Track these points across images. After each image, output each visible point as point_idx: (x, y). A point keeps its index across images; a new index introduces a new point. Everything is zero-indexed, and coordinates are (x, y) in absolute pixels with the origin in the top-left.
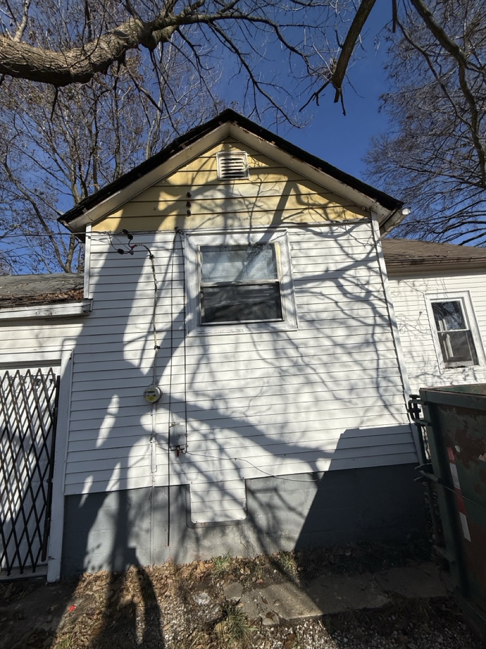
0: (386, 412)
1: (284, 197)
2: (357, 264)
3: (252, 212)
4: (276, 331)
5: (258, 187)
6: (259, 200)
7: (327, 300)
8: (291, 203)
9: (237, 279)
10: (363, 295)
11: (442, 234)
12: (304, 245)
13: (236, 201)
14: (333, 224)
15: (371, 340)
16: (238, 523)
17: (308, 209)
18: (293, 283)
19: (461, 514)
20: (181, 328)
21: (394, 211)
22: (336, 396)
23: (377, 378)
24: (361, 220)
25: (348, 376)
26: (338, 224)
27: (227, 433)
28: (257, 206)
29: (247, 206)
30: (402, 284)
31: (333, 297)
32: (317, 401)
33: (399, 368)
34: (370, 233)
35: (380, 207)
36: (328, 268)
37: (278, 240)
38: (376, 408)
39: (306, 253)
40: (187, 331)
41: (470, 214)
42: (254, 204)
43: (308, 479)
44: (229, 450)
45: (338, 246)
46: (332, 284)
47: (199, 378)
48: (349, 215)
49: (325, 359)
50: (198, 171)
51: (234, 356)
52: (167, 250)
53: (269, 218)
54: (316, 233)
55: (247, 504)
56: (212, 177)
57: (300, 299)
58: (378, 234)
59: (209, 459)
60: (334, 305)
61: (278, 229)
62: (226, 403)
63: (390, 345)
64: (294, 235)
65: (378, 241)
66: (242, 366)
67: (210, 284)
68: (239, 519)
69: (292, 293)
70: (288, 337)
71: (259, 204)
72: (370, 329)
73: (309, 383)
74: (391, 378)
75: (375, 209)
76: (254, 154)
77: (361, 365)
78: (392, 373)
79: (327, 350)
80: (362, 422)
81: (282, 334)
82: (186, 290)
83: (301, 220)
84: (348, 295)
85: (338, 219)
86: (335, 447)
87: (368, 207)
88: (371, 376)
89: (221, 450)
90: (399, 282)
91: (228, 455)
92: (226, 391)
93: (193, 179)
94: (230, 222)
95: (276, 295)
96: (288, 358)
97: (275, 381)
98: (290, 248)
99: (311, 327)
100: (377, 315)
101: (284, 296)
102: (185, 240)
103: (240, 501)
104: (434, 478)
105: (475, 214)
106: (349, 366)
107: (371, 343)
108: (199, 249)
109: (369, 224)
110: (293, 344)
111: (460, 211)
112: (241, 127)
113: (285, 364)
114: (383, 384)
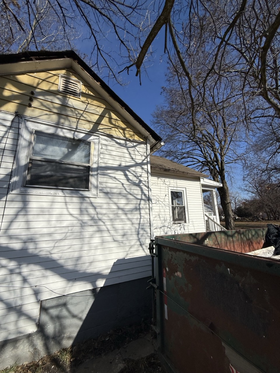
0: (141, 248)
1: (102, 117)
2: (137, 165)
3: (79, 119)
4: (83, 196)
5: (86, 106)
6: (85, 114)
7: (117, 182)
8: (105, 121)
9: (61, 159)
10: (137, 182)
11: (180, 160)
12: (109, 148)
13: (69, 109)
14: (127, 140)
15: (138, 208)
16: (29, 336)
17: (115, 128)
18: (98, 168)
19: (165, 305)
20: (5, 186)
21: (157, 142)
22: (115, 239)
23: (139, 229)
24: (142, 142)
25: (123, 227)
26: (130, 141)
27: (32, 267)
28: (83, 117)
29: (76, 114)
30: (159, 180)
31: (121, 181)
32: (103, 242)
33: (150, 224)
34: (145, 150)
35: (152, 138)
36: (121, 164)
37: (93, 140)
38: (136, 246)
39: (110, 153)
40: (11, 189)
41: (191, 154)
42: (82, 115)
43: (89, 293)
44: (32, 280)
45: (128, 153)
46: (122, 173)
47: (15, 225)
48: (136, 138)
49: (112, 216)
50: (44, 80)
51: (49, 211)
52: (5, 126)
53: (90, 126)
54: (117, 143)
55: (39, 320)
56: (54, 88)
57: (101, 179)
58: (149, 151)
59: (11, 288)
60: (121, 185)
61: (94, 134)
62: (36, 244)
63: (147, 211)
64: (104, 140)
65: (149, 155)
66: (54, 218)
67: (38, 158)
68: (30, 332)
69: (97, 174)
70: (90, 201)
71: (85, 116)
72: (138, 201)
73: (100, 231)
74: (146, 229)
75: (149, 138)
76: (86, 85)
77: (131, 221)
78: (146, 226)
79: (113, 211)
80: (127, 255)
81: (87, 199)
82: (16, 158)
83: (110, 133)
84: (130, 181)
85: (130, 138)
86: (109, 271)
87: (146, 136)
88: (136, 227)
89: (25, 280)
90: (158, 179)
91: (30, 284)
92: (38, 236)
93: (38, 84)
94: (62, 121)
95: (87, 174)
96: (89, 214)
97: (77, 229)
98: (100, 147)
99: (106, 196)
100: (143, 194)
101: (92, 175)
102: (23, 123)
103: (34, 318)
104: (155, 286)
105: (193, 154)
106: (125, 221)
107: (138, 209)
108: (34, 132)
109: (146, 145)
110: (93, 206)
111: (188, 151)
112: (80, 66)
113: (86, 218)
114: (141, 232)
